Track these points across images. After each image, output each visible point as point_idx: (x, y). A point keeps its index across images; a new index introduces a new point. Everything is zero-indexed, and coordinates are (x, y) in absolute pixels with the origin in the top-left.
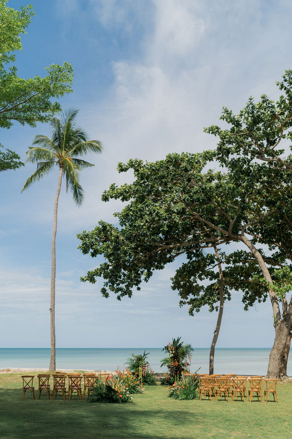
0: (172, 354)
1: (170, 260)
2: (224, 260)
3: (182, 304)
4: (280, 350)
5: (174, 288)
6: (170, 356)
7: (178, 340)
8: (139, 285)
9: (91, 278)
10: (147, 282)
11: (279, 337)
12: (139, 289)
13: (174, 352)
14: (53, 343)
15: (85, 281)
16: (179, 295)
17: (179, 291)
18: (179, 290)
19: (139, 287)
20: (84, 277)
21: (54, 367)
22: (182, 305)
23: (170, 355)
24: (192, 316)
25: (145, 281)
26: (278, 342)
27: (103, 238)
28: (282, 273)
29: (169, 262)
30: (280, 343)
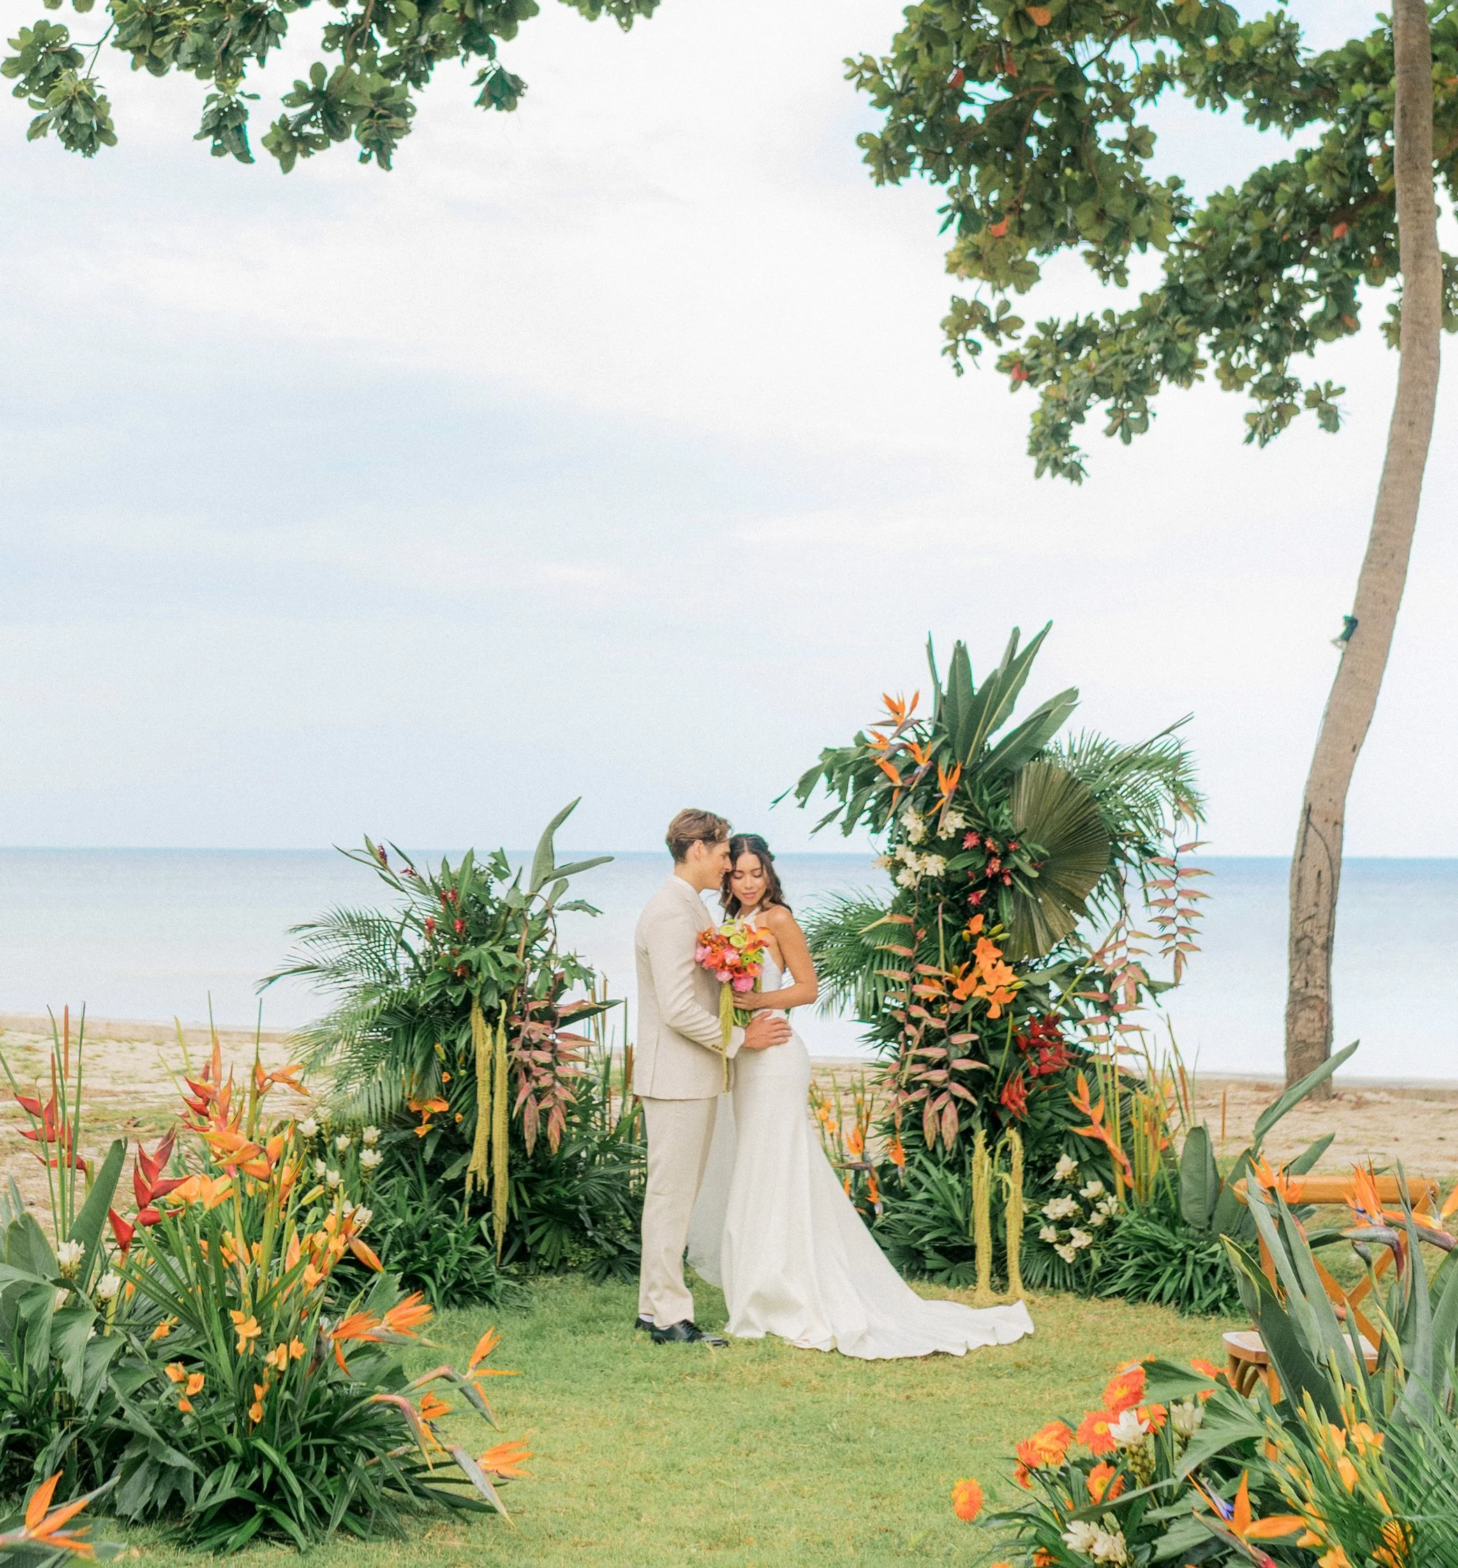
0: (930, 844)
3: (977, 334)
5: (888, 157)
6: (905, 878)
7: (1012, 670)
12: (500, 89)
13: (953, 822)
16: (948, 225)
17: (951, 192)
18: (942, 179)
19: (500, 73)
22: (975, 349)
24: (1061, 481)
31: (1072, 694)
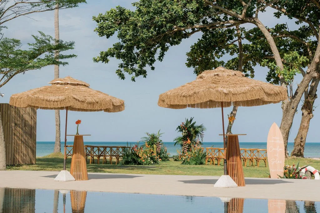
0: (184, 133)
1: (186, 35)
2: (243, 36)
4: (286, 129)
5: (189, 65)
7: (191, 120)
8: (153, 64)
9: (104, 58)
10: (161, 61)
11: (285, 117)
12: (153, 68)
13: (187, 131)
14: (58, 123)
15: (98, 61)
16: (194, 73)
17: (195, 69)
18: (194, 67)
20: (97, 58)
21: (59, 149)
23: (183, 134)
25: (159, 61)
26: (284, 122)
27: (119, 21)
28: (291, 57)
29: (185, 38)
30: (286, 123)
31: (195, 122)
